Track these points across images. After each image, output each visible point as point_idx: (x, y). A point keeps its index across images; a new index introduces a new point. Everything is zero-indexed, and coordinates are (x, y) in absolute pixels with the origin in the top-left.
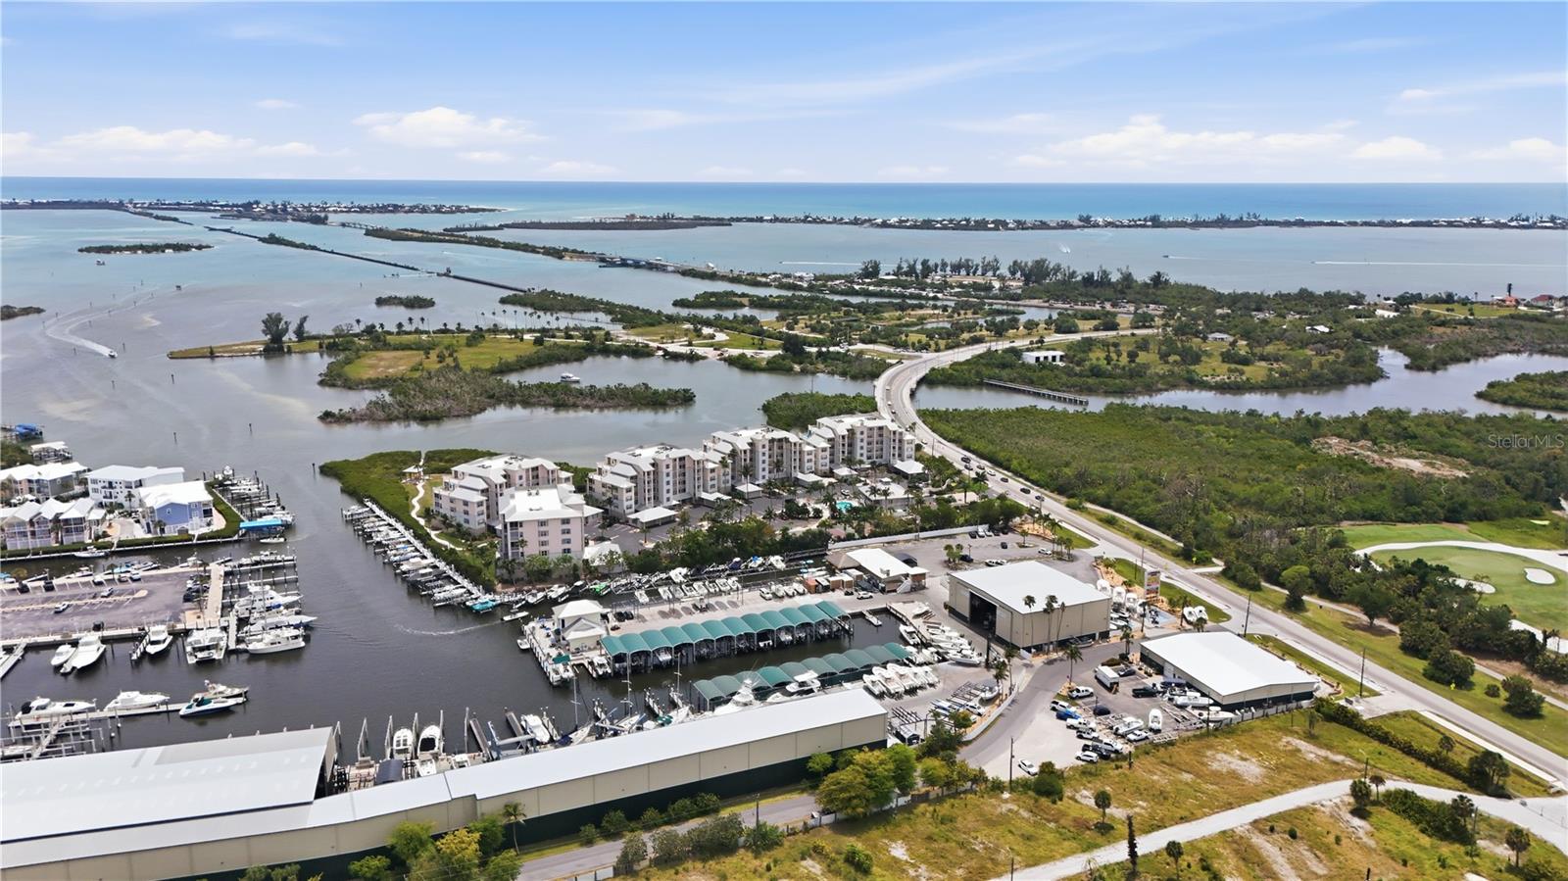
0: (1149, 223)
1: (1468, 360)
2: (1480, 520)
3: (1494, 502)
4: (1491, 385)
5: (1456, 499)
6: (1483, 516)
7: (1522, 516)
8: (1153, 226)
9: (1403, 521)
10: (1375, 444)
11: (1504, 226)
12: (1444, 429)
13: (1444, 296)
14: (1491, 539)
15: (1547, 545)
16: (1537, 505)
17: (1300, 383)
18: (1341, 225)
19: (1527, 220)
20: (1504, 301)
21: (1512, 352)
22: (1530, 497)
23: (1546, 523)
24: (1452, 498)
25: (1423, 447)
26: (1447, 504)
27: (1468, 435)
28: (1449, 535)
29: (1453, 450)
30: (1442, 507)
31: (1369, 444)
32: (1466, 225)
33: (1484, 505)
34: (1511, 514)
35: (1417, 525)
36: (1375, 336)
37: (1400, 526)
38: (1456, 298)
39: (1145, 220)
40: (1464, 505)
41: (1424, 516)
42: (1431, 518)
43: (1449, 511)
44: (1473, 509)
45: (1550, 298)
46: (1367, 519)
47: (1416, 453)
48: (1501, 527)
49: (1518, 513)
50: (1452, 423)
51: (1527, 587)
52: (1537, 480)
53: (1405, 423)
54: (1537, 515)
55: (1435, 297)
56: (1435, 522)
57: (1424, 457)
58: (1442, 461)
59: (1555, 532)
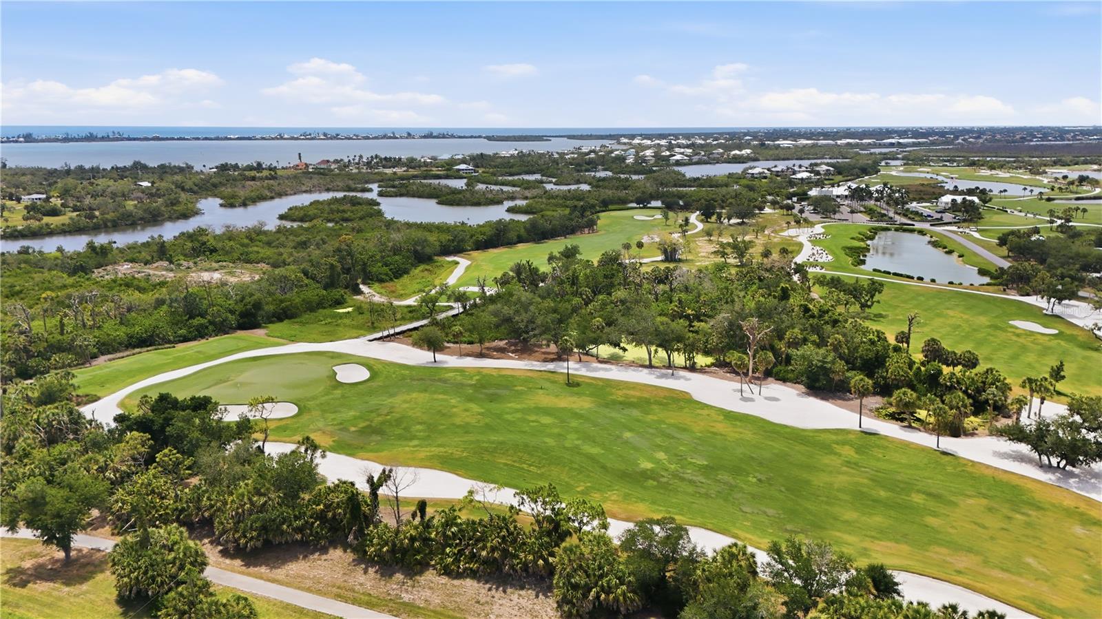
0: (22, 139)
1: (272, 198)
2: (280, 320)
3: (295, 297)
4: (290, 209)
5: (248, 299)
6: (283, 315)
7: (325, 308)
8: (26, 142)
9: (185, 339)
10: (171, 262)
11: (297, 139)
12: (246, 241)
13: (255, 165)
14: (293, 339)
15: (354, 332)
16: (337, 293)
17: (109, 224)
18: (187, 139)
19: (310, 135)
20: (298, 166)
21: (306, 192)
22: (330, 284)
23: (350, 309)
24: (243, 299)
25: (222, 258)
26: (239, 308)
27: (269, 244)
28: (242, 344)
29: (252, 256)
30: (232, 312)
31: (165, 264)
32: (273, 139)
33: (282, 301)
34: (312, 307)
35: (203, 341)
36: (196, 188)
37: (181, 346)
38: (264, 166)
39: (19, 137)
40: (258, 306)
41: (211, 328)
42: (222, 328)
43: (242, 315)
44: (270, 308)
45: (328, 161)
46: (134, 347)
47: (215, 265)
48: (303, 324)
49: (320, 305)
50: (254, 236)
51: (338, 392)
52: (332, 265)
53: (205, 239)
54: (339, 303)
55: (248, 166)
56: (227, 333)
57: (222, 267)
58: (241, 268)
59: (360, 317)
